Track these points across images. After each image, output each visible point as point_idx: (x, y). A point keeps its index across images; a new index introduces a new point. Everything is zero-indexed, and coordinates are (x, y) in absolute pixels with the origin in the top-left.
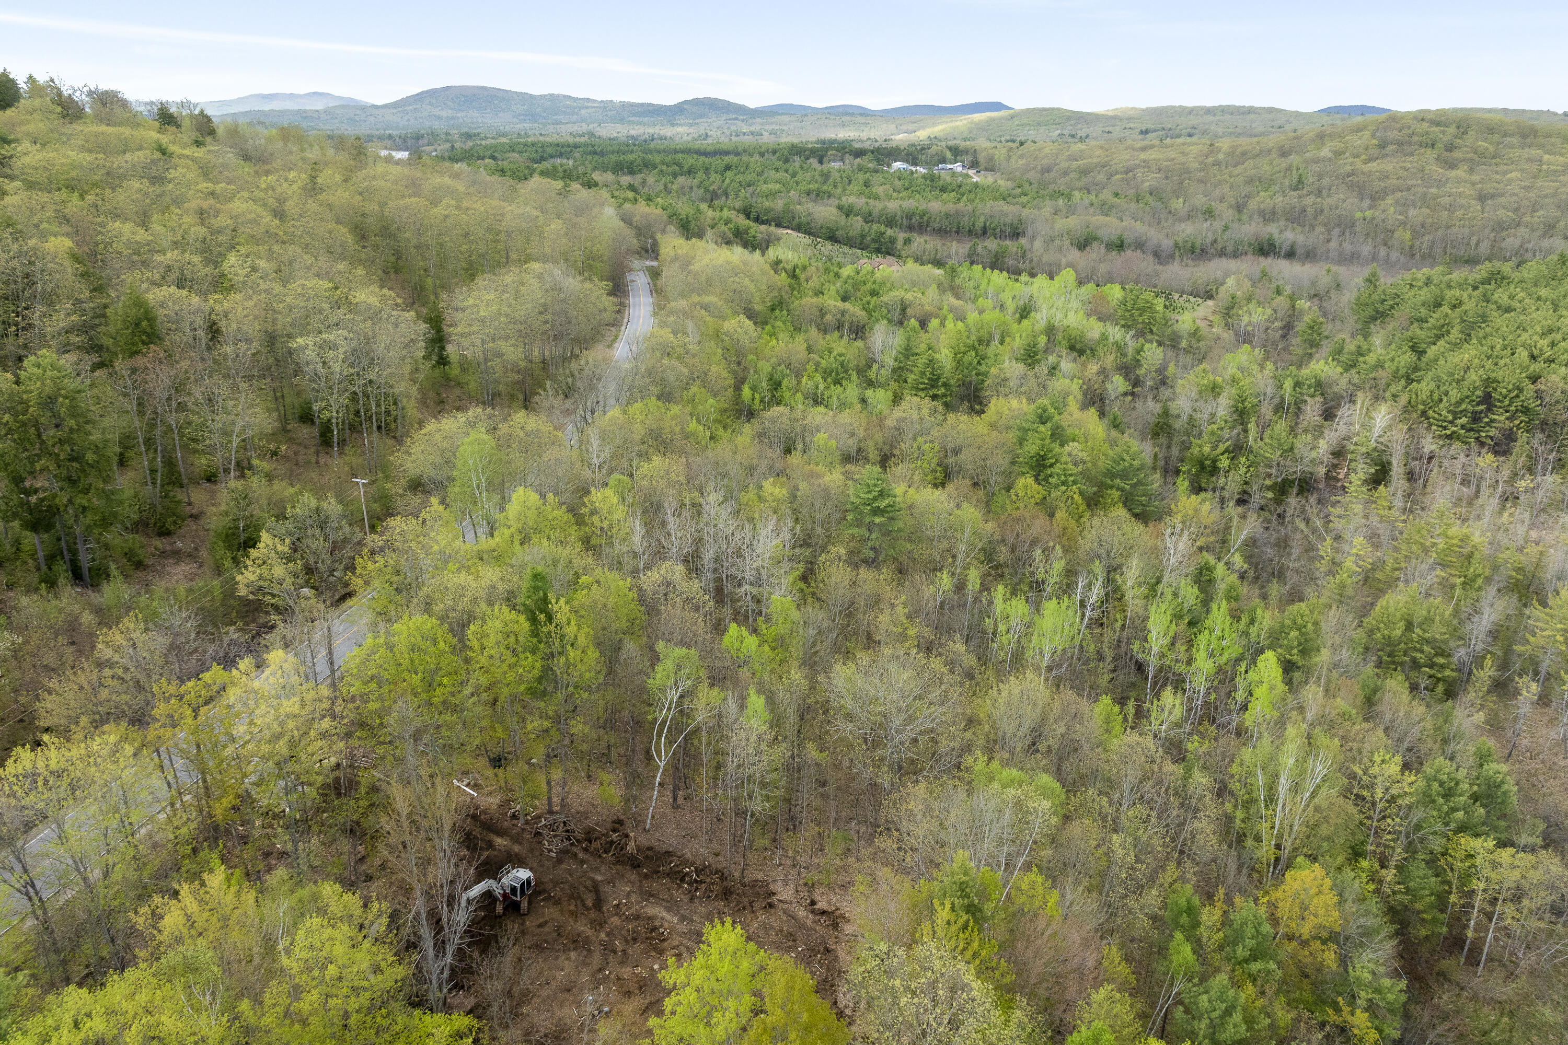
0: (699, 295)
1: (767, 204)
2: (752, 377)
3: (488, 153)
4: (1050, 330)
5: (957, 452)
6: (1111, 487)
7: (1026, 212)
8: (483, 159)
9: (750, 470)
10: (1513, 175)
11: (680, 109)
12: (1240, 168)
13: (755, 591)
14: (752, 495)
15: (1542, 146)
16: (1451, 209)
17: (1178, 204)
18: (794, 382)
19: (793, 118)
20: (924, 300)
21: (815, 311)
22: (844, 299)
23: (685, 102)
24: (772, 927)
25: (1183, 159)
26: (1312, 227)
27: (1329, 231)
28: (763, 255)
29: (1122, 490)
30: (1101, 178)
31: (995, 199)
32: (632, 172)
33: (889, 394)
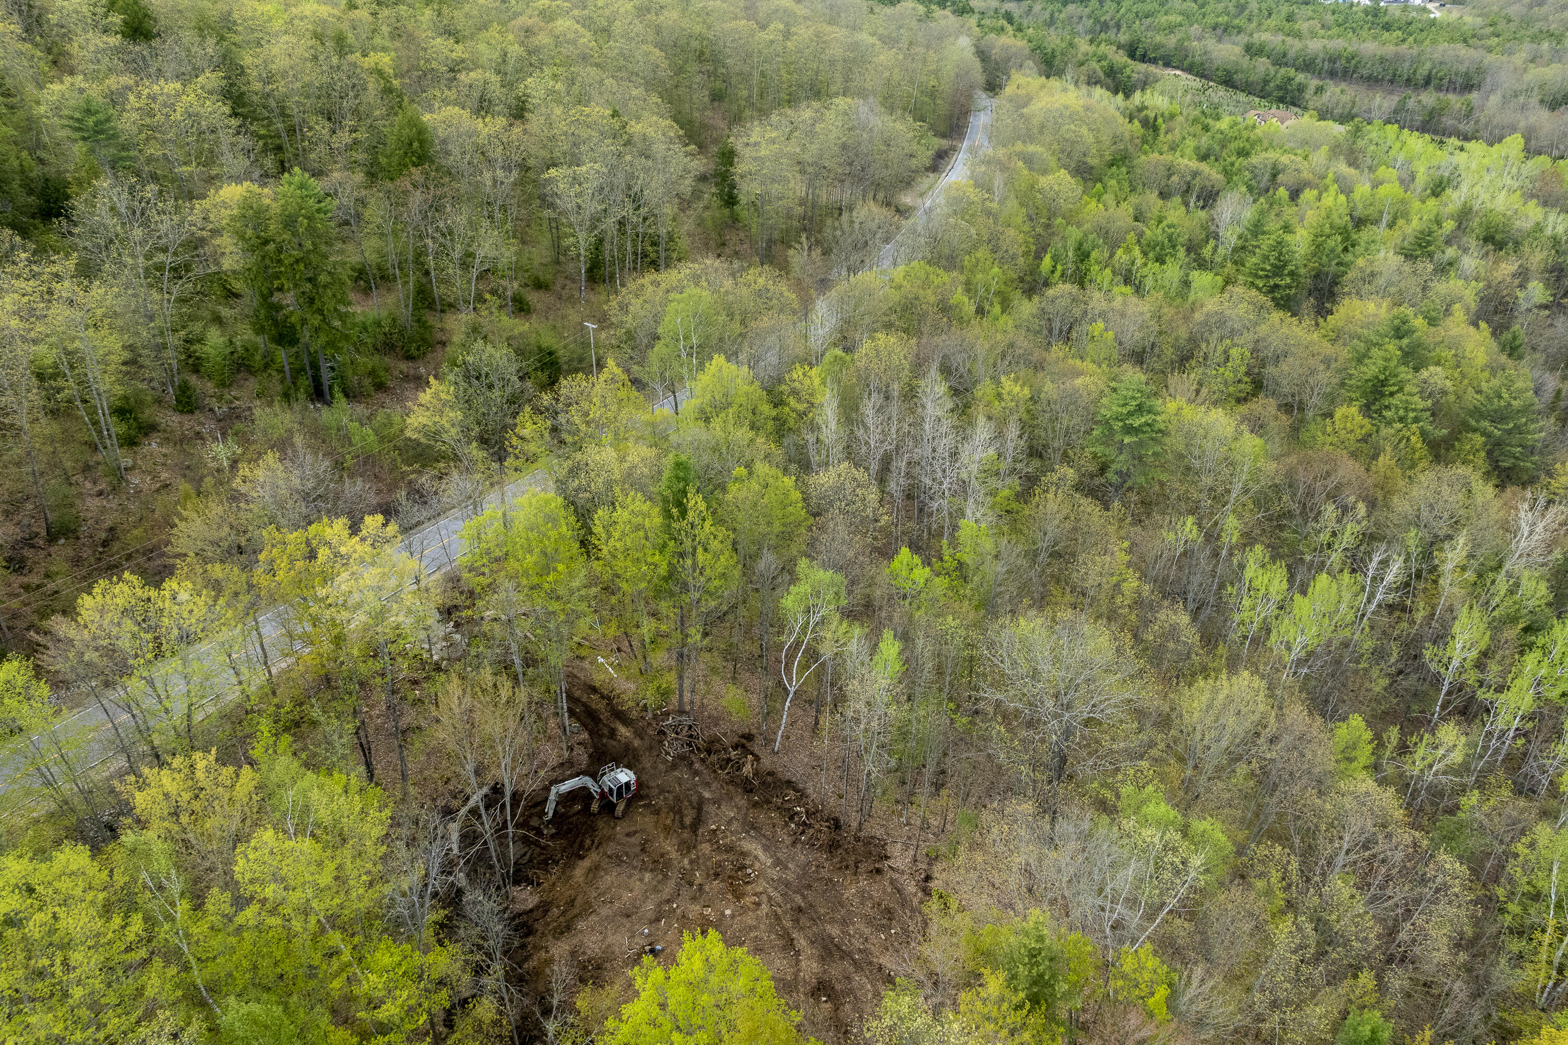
0: (1024, 142)
1: (1158, 38)
2: (1056, 242)
4: (1464, 215)
5: (1277, 359)
6: (1475, 430)
7: (1490, 58)
14: (989, 390)
18: (1107, 255)
20: (1304, 165)
21: (1162, 171)
22: (1204, 158)
24: (871, 897)
28: (1128, 98)
29: (1490, 436)
31: (1452, 40)
33: (1219, 278)
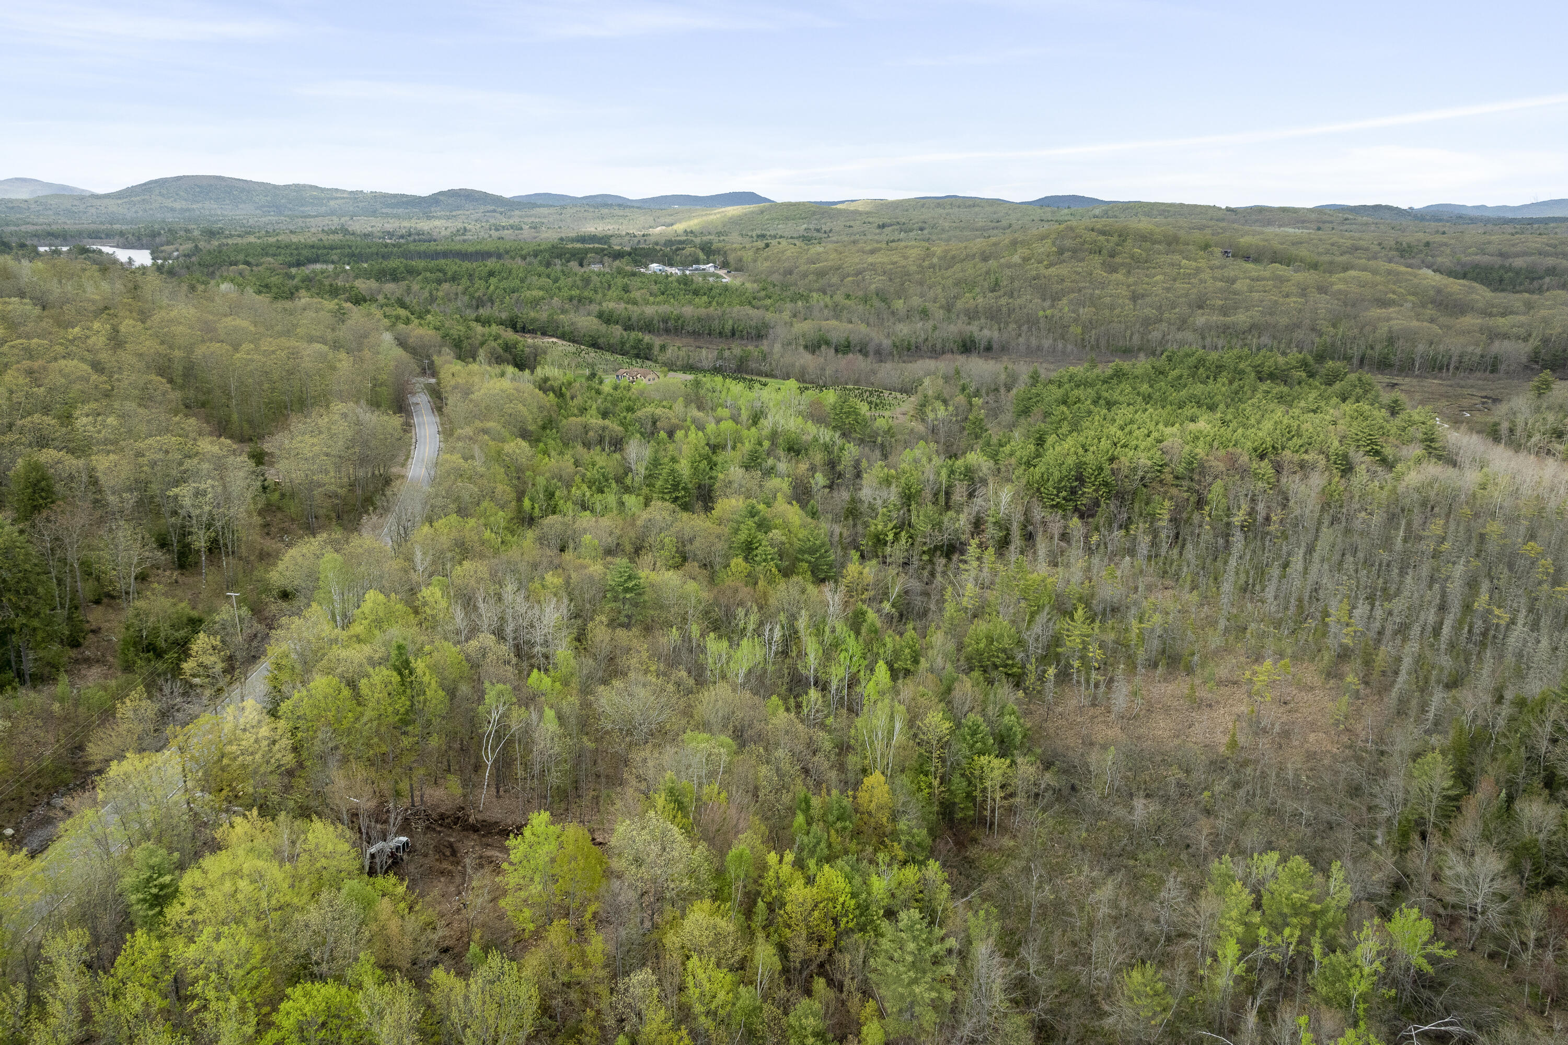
0: (481, 421)
1: (532, 314)
2: (530, 490)
3: (241, 257)
4: (774, 436)
5: (691, 541)
6: (802, 560)
7: (769, 315)
8: (236, 264)
9: (535, 566)
10: (1158, 277)
11: (436, 199)
12: (949, 273)
13: (544, 650)
14: (537, 584)
15: (1181, 252)
16: (1112, 308)
17: (899, 304)
18: (566, 492)
19: (552, 210)
20: (670, 414)
21: (580, 430)
22: (605, 416)
23: (441, 193)
25: (904, 263)
26: (1007, 324)
27: (1019, 327)
28: (532, 372)
29: (810, 562)
30: (835, 280)
31: (742, 302)
32: (395, 279)
33: (641, 498)
